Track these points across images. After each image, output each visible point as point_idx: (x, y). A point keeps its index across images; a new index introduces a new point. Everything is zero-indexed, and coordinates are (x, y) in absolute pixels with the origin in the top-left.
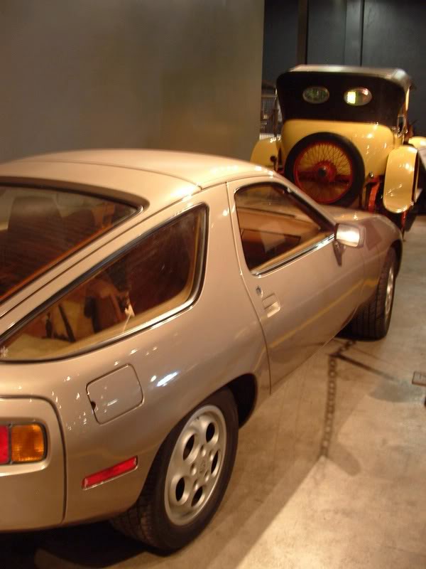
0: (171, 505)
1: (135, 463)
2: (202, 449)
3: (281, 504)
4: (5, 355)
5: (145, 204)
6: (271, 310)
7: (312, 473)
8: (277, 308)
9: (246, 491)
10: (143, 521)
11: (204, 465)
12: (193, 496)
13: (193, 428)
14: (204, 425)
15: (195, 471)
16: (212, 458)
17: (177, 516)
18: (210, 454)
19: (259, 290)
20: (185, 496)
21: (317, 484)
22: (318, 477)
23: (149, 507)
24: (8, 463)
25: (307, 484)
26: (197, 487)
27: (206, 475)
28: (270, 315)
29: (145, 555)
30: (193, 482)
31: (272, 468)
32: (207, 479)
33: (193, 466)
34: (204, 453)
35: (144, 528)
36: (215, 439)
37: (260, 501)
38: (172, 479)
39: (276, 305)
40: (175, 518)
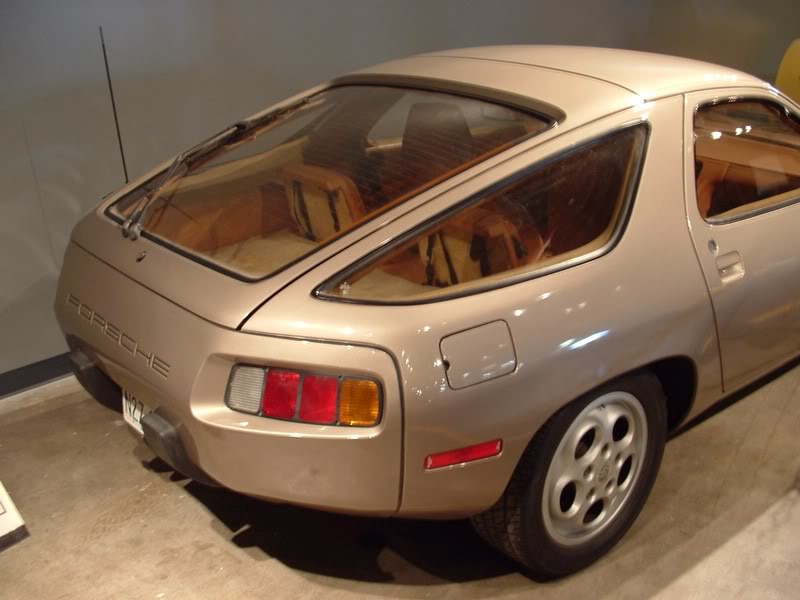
0: (552, 515)
1: (498, 447)
2: (605, 448)
3: (717, 544)
4: (344, 292)
5: (560, 116)
6: (727, 275)
7: (772, 510)
8: (739, 272)
9: (672, 519)
10: (510, 528)
11: (607, 471)
12: (586, 509)
13: (593, 419)
14: (612, 417)
15: (591, 477)
16: (620, 463)
17: (564, 532)
18: (618, 457)
19: (712, 244)
20: (575, 508)
21: (776, 526)
22: (781, 517)
23: (518, 512)
24: (334, 424)
25: (762, 522)
26: (593, 499)
27: (609, 484)
28: (726, 280)
29: (516, 577)
30: (588, 490)
31: (717, 495)
32: (611, 490)
33: (589, 469)
34: (608, 455)
35: (511, 539)
36: (628, 439)
37: (687, 535)
38: (556, 481)
39: (738, 267)
40: (558, 535)
